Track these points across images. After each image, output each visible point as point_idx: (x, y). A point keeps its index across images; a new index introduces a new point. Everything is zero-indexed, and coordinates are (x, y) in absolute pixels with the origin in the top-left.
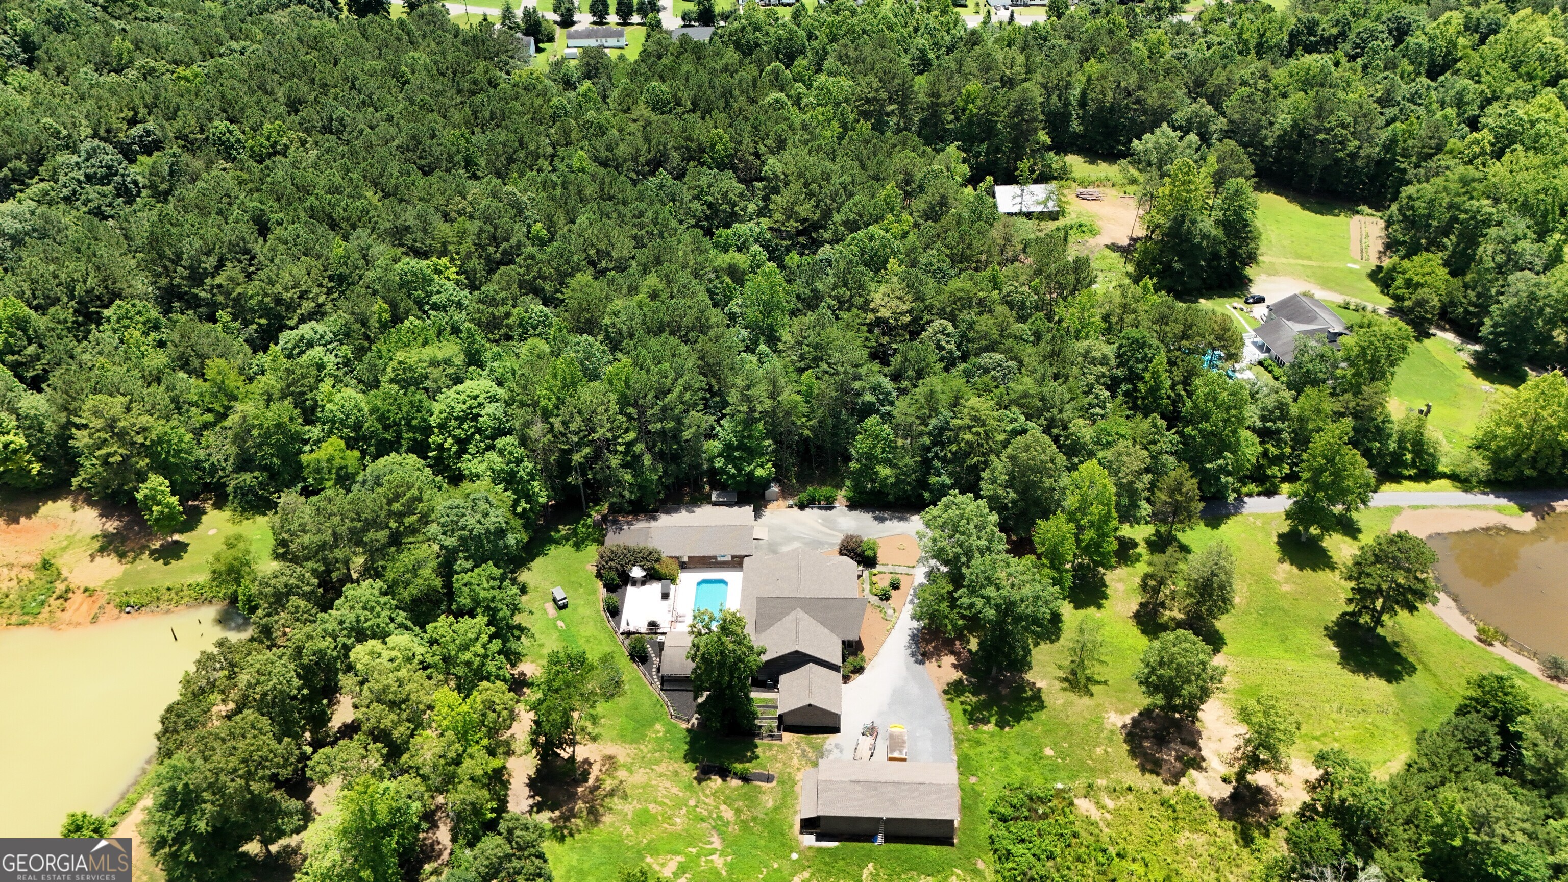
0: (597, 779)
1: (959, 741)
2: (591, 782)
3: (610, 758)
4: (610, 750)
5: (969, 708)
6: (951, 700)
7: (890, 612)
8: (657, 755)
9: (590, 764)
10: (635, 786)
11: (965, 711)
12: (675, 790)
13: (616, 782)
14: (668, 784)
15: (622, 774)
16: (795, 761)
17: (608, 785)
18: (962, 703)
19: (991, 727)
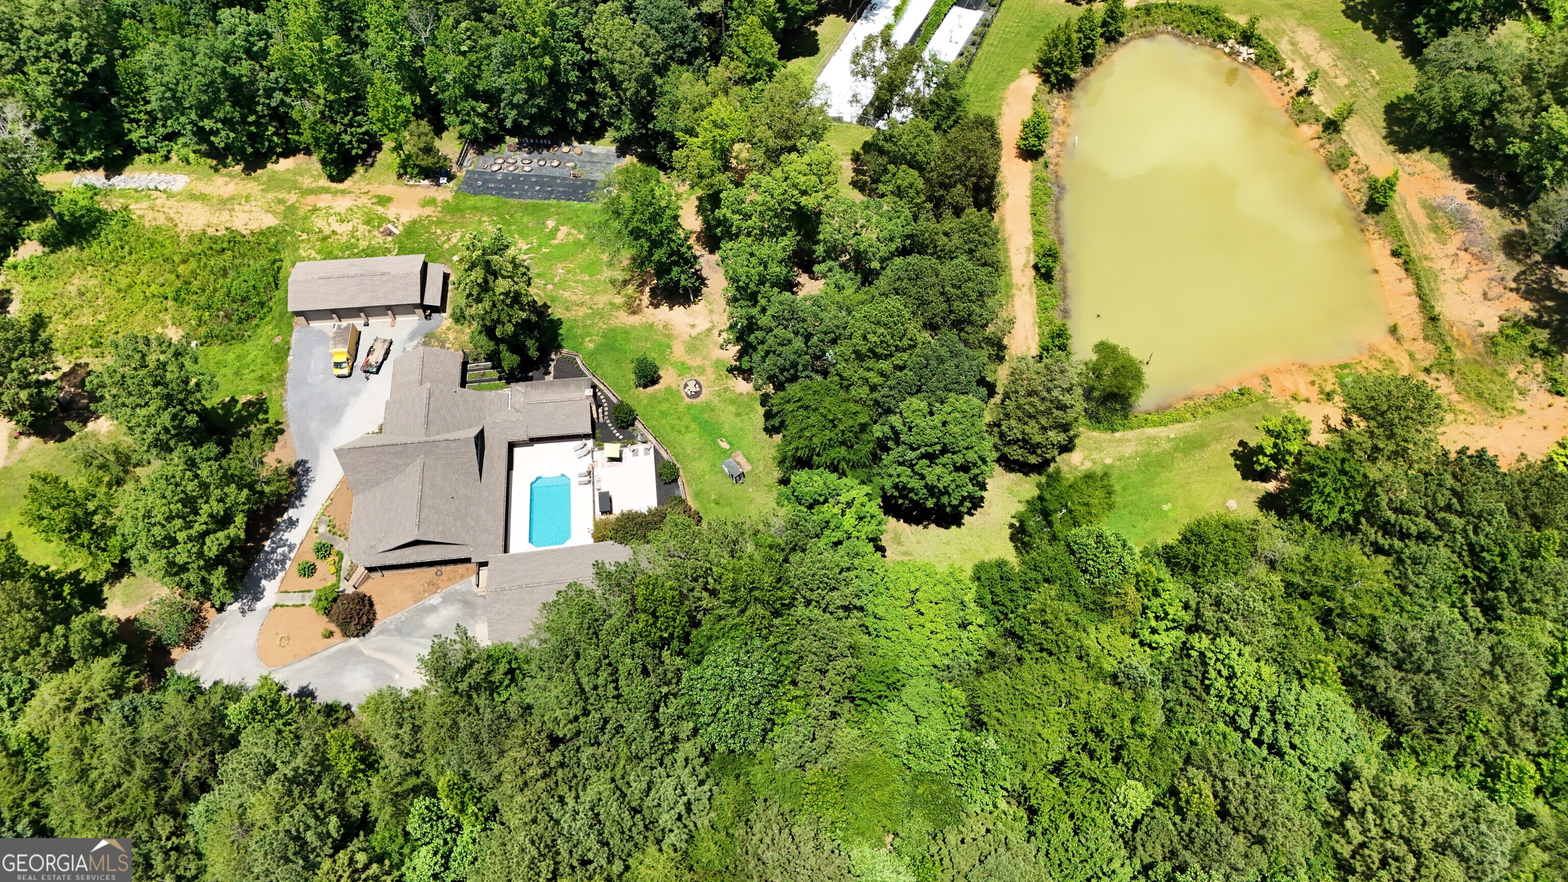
0: (642, 292)
1: (281, 379)
2: (647, 289)
3: (634, 313)
4: (635, 320)
5: (261, 416)
6: (278, 423)
7: (323, 529)
8: (589, 322)
9: (651, 304)
10: (605, 291)
11: (266, 412)
12: (567, 294)
13: (623, 293)
14: (574, 298)
15: (619, 300)
16: (451, 336)
17: (630, 289)
18: (266, 421)
19: (243, 399)
